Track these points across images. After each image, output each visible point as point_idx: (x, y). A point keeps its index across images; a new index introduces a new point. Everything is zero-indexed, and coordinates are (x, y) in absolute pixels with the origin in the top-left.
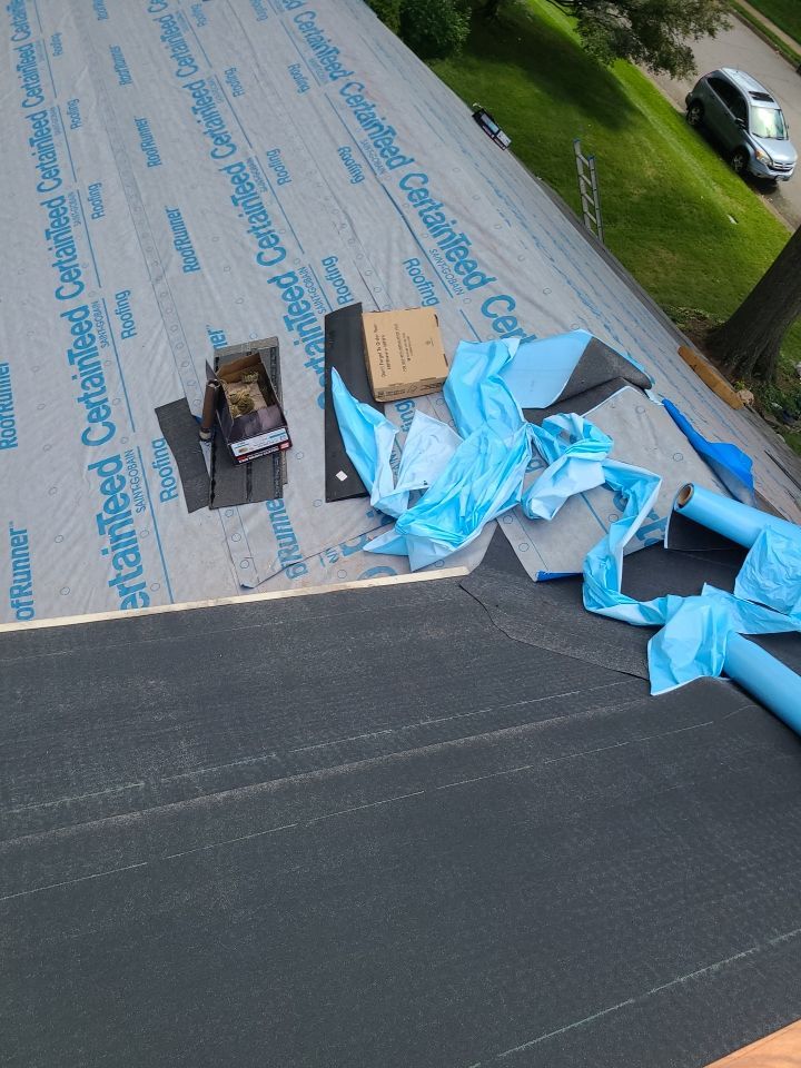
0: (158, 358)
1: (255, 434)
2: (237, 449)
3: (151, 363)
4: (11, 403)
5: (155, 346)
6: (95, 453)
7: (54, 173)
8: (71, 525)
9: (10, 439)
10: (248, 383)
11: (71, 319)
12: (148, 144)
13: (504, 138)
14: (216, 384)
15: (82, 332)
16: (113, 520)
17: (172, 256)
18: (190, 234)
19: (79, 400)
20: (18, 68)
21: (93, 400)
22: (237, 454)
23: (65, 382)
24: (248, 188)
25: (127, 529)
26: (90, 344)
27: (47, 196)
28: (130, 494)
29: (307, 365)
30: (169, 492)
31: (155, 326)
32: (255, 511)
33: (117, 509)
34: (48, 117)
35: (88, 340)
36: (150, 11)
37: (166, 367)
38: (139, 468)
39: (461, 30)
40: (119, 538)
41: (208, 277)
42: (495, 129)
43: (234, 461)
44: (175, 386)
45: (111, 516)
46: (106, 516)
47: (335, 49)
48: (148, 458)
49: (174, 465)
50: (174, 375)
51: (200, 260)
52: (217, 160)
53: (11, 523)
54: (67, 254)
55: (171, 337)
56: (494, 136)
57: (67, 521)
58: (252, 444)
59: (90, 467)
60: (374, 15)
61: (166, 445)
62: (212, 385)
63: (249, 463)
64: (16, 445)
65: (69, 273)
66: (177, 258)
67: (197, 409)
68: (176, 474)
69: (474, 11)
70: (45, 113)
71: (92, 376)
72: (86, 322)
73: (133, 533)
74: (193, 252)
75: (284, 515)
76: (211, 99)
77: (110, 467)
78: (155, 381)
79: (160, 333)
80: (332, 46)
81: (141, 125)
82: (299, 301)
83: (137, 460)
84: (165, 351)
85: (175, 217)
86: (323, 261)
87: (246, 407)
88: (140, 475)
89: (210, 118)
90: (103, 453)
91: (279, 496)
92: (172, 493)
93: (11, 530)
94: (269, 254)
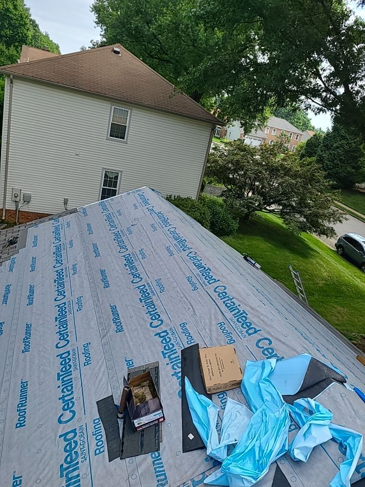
0: (101, 375)
1: (146, 414)
2: (136, 423)
3: (97, 378)
4: (26, 402)
5: (99, 369)
6: (64, 428)
7: (63, 293)
8: (46, 472)
9: (22, 422)
10: (144, 386)
11: (61, 358)
12: (105, 279)
13: (257, 265)
14: (128, 388)
15: (66, 363)
16: (68, 468)
17: (111, 325)
18: (120, 315)
19: (60, 399)
20: (54, 253)
21: (66, 398)
22: (137, 425)
23: (54, 389)
24: (147, 295)
25: (75, 473)
26: (69, 369)
27: (58, 302)
28: (79, 452)
29: (173, 375)
30: (99, 449)
31: (100, 360)
32: (145, 459)
33: (72, 461)
34: (64, 271)
35: (68, 367)
36: (110, 230)
37: (104, 378)
38: (85, 436)
39: (235, 225)
40: (71, 479)
41: (127, 334)
42: (254, 262)
43: (134, 429)
44: (107, 389)
45: (68, 465)
46: (65, 466)
47: (184, 240)
48: (91, 430)
49: (103, 433)
50: (107, 383)
51: (124, 327)
52: (134, 284)
53: (14, 472)
54: (64, 327)
55: (108, 364)
56: (254, 265)
57: (44, 469)
58: (145, 420)
59: (60, 437)
60: (200, 225)
61: (101, 422)
62: (126, 389)
63: (143, 430)
64: (25, 425)
65: (63, 336)
66: (114, 326)
67: (117, 401)
68: (104, 439)
69: (240, 219)
70: (62, 270)
71: (67, 385)
72: (68, 359)
73: (78, 475)
74: (121, 323)
75: (160, 461)
76: (132, 261)
77: (71, 435)
78: (98, 387)
79: (103, 362)
80: (183, 239)
81: (103, 272)
82: (169, 344)
83: (84, 431)
84: (104, 372)
85: (114, 309)
86: (180, 325)
87: (143, 400)
88: (86, 440)
89: (132, 268)
90: (68, 427)
91: (158, 450)
92: (101, 450)
93: (14, 476)
94: (156, 323)
